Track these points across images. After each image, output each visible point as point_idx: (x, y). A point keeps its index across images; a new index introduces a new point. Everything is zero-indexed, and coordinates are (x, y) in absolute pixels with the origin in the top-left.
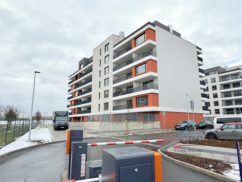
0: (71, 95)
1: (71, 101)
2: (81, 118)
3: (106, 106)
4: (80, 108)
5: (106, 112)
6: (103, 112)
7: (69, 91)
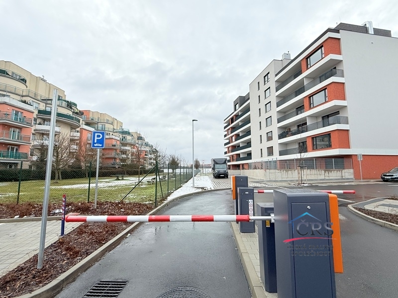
0: (228, 141)
1: (228, 148)
2: (241, 166)
3: (270, 151)
4: (239, 155)
5: (270, 158)
6: (266, 158)
7: (225, 136)
